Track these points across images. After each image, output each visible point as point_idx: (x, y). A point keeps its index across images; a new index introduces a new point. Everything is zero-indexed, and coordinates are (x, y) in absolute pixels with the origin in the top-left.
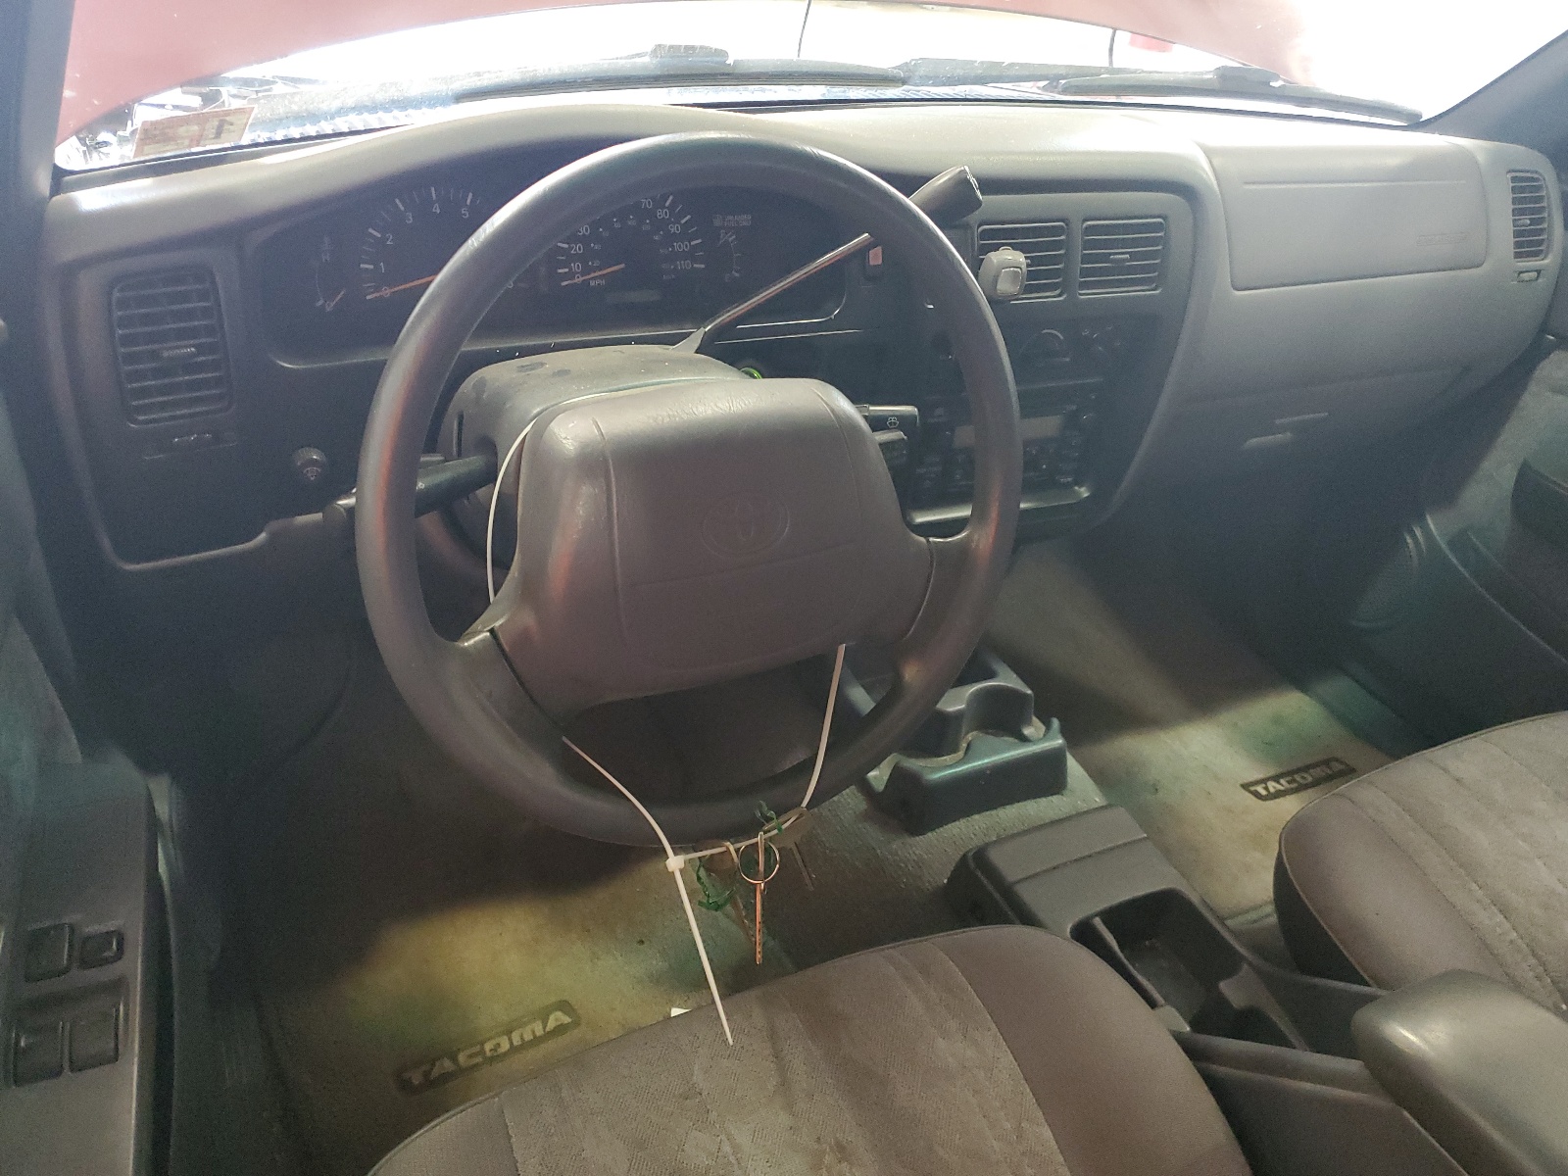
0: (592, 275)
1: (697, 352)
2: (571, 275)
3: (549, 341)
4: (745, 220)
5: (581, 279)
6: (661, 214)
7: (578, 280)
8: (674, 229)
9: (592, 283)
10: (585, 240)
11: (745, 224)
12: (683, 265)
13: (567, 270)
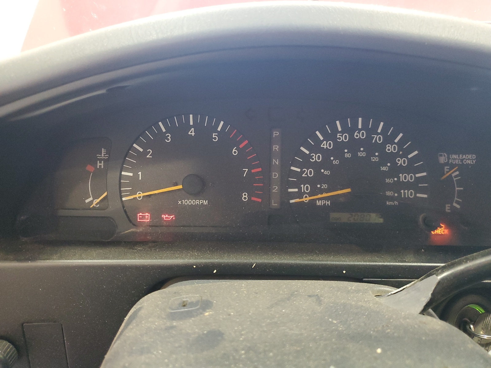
0: (320, 196)
1: (424, 311)
2: (300, 195)
3: (251, 261)
4: (470, 159)
5: (309, 198)
6: (390, 148)
7: (306, 199)
8: (400, 162)
9: (319, 203)
10: (316, 166)
11: (469, 162)
12: (408, 194)
13: (296, 190)
